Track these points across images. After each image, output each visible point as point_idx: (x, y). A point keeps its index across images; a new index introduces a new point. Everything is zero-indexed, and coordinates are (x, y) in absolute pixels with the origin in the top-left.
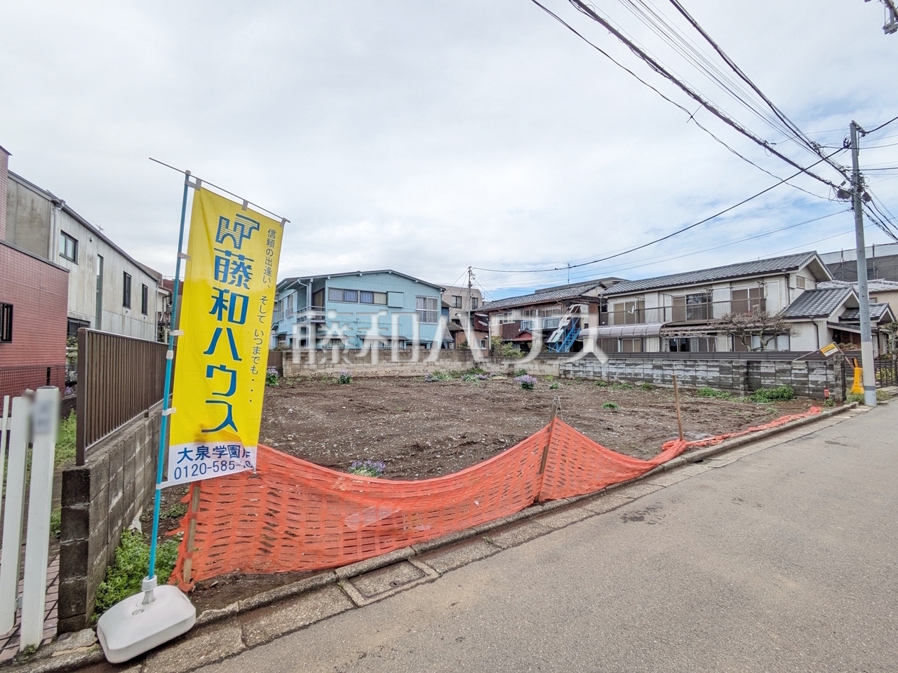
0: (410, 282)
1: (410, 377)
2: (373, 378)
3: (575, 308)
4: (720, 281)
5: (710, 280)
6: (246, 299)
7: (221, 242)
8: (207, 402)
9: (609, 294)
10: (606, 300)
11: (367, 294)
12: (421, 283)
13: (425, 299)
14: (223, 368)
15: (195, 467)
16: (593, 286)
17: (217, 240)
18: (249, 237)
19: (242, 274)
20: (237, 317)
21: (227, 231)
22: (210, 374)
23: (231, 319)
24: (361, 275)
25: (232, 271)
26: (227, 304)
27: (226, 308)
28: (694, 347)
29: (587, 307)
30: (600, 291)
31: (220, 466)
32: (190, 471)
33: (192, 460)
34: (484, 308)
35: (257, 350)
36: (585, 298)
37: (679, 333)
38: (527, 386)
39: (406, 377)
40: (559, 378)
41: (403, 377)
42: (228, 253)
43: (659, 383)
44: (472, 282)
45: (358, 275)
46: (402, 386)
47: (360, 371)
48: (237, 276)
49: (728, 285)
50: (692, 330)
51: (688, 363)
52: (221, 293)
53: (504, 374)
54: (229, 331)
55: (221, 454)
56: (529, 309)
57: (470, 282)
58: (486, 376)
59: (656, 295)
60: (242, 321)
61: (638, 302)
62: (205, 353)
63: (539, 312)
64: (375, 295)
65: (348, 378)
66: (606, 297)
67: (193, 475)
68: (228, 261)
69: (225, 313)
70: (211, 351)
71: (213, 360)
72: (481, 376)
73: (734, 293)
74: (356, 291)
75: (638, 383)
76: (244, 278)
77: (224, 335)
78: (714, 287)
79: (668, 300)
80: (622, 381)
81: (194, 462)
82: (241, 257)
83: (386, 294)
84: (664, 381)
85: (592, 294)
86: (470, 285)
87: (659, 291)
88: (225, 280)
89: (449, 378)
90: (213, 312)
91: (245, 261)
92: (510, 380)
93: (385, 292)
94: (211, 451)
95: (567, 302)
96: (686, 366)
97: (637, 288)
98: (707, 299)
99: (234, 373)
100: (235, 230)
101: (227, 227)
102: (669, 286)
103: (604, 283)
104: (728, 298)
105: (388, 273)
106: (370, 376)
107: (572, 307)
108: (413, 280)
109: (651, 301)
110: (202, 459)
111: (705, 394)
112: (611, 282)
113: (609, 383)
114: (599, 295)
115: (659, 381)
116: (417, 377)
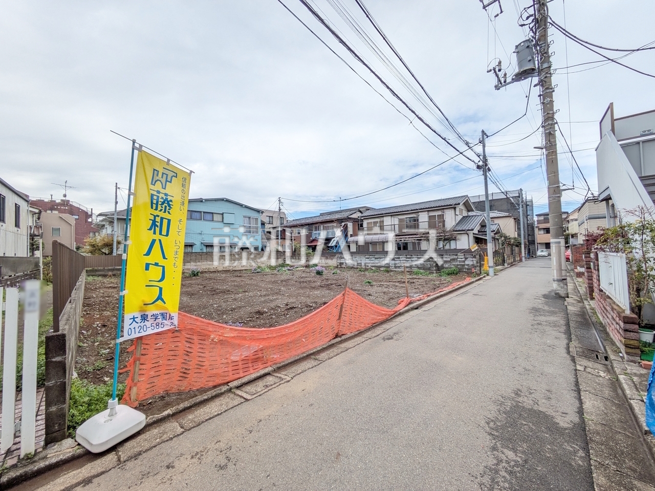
0: (239, 206)
1: (240, 270)
2: (215, 272)
3: (345, 224)
4: (422, 210)
5: (417, 210)
6: (169, 221)
7: (154, 185)
8: (146, 286)
9: (364, 216)
10: (363, 220)
11: (208, 214)
12: (247, 207)
13: (249, 218)
14: (156, 264)
15: (140, 327)
16: (355, 211)
17: (152, 184)
18: (171, 182)
19: (167, 205)
20: (164, 232)
21: (157, 178)
22: (147, 268)
23: (160, 234)
24: (204, 201)
25: (161, 203)
26: (158, 224)
27: (158, 226)
28: (410, 247)
29: (351, 224)
30: (359, 214)
31: (155, 326)
32: (137, 330)
33: (138, 323)
34: (288, 225)
35: (176, 253)
36: (350, 218)
37: (402, 239)
38: (319, 273)
39: (238, 271)
40: (337, 267)
41: (236, 271)
42: (158, 192)
43: (392, 268)
44: (281, 207)
45: (202, 201)
46: (237, 276)
47: (204, 267)
48: (163, 206)
49: (427, 213)
50: (409, 238)
51: (408, 256)
52: (155, 217)
53: (303, 267)
54: (160, 240)
55: (156, 319)
56: (317, 225)
57: (280, 207)
58: (292, 268)
59: (390, 217)
60: (167, 235)
61: (380, 221)
62: (144, 255)
63: (323, 227)
64: (214, 215)
65: (198, 273)
66: (363, 218)
67: (139, 333)
68: (158, 197)
69: (158, 230)
70: (148, 253)
71: (149, 259)
72: (289, 268)
73: (430, 217)
74: (201, 212)
75: (382, 269)
76: (168, 208)
77: (157, 243)
78: (420, 214)
79: (396, 221)
80: (373, 268)
81: (139, 324)
82: (166, 195)
83: (222, 214)
84: (396, 267)
85: (354, 216)
86: (280, 210)
87: (391, 215)
88: (156, 209)
89: (267, 270)
90: (150, 229)
91: (168, 197)
92: (308, 270)
94: (149, 317)
95: (340, 221)
96: (407, 258)
97: (379, 213)
98: (416, 220)
99: (164, 267)
100: (162, 177)
101: (157, 175)
102: (396, 212)
103: (361, 210)
104: (427, 220)
105: (223, 200)
106: (212, 271)
107: (343, 224)
108: (241, 205)
109: (387, 221)
110: (144, 322)
111: (417, 274)
112: (365, 209)
113: (366, 270)
114: (359, 217)
115: (393, 267)
116: (245, 270)
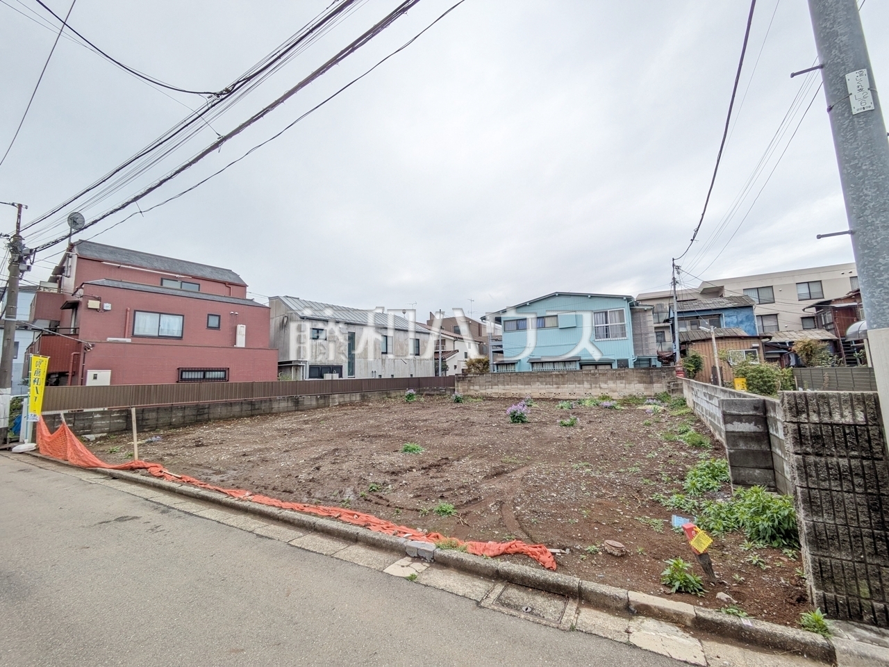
57: (674, 279)
93: (555, 314)
105: (554, 296)
108: (585, 296)
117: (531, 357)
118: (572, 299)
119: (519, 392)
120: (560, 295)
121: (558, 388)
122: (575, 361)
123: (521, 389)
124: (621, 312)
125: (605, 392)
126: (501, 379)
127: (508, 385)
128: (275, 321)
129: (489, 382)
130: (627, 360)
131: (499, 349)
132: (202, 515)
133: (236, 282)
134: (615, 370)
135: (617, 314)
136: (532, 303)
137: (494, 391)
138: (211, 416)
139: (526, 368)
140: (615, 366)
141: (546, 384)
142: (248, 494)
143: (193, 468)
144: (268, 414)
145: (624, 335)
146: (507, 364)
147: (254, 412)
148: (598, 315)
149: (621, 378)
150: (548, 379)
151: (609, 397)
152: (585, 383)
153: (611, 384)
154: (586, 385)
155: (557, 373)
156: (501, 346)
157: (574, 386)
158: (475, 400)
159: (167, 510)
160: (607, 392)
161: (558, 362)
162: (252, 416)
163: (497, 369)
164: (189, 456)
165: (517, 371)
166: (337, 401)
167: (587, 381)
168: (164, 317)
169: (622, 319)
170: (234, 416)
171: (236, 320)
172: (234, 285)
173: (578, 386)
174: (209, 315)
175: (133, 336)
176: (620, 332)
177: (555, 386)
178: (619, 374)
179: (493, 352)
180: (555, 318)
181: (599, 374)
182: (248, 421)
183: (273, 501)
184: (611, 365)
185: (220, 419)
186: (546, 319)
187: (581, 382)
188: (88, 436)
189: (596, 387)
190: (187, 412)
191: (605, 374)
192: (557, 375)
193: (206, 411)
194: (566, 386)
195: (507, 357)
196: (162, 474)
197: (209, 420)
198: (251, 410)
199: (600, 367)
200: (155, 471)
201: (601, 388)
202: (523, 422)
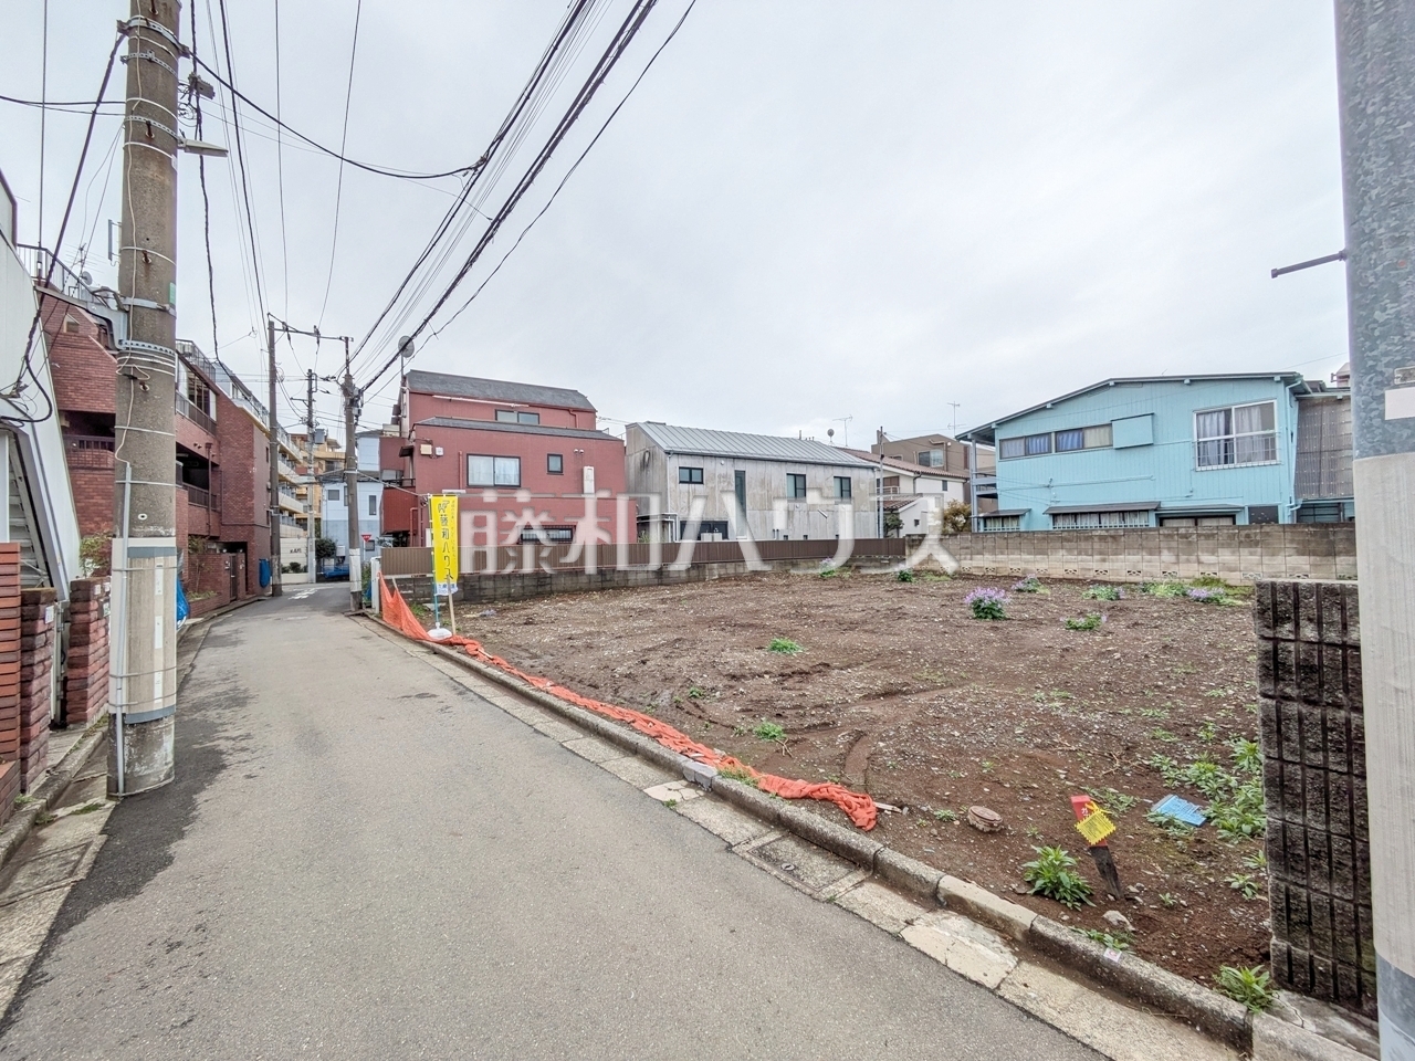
0: (1172, 386)
11: (1071, 435)
12: (1199, 380)
24: (1049, 406)
74: (1049, 434)
83: (1111, 425)
93: (1107, 422)
105: (1107, 386)
108: (1177, 381)
117: (1053, 505)
118: (1147, 388)
119: (1023, 566)
120: (1119, 383)
121: (1104, 560)
122: (1147, 511)
123: (1027, 562)
124: (1266, 410)
125: (1209, 571)
126: (989, 544)
127: (1002, 553)
128: (634, 460)
129: (967, 548)
130: (1275, 508)
131: (991, 491)
132: (493, 700)
133: (582, 407)
134: (1244, 527)
135: (1256, 414)
136: (1057, 403)
137: (975, 563)
138: (554, 588)
139: (1043, 523)
140: (1243, 520)
141: (1079, 554)
142: (549, 684)
143: (512, 650)
144: (623, 587)
145: (1270, 454)
146: (1003, 518)
147: (605, 584)
148: (1208, 417)
149: (1250, 542)
150: (1083, 545)
151: (1218, 581)
152: (1165, 552)
153: (1226, 556)
154: (1167, 557)
155: (1104, 533)
156: (994, 485)
157: (1138, 557)
158: (937, 578)
159: (463, 691)
160: (1216, 570)
161: (1110, 512)
162: (603, 589)
163: (985, 526)
164: (513, 635)
165: (1022, 530)
166: (716, 572)
167: (1169, 549)
168: (498, 460)
169: (1268, 422)
170: (581, 589)
171: (581, 459)
172: (579, 409)
173: (1147, 557)
174: (549, 455)
175: (469, 486)
176: (1260, 449)
177: (1097, 557)
178: (1248, 536)
179: (979, 496)
180: (1107, 429)
181: (1199, 535)
182: (597, 596)
183: (573, 696)
184: (1233, 517)
185: (565, 592)
186: (1088, 432)
187: (1157, 551)
188: (429, 605)
189: (1188, 561)
190: (527, 582)
191: (1213, 535)
192: (1102, 538)
193: (548, 580)
194: (1122, 557)
195: (1005, 505)
196: (476, 653)
197: (552, 592)
198: (602, 581)
199: (1206, 523)
200: (471, 649)
201: (1199, 562)
202: (994, 618)
